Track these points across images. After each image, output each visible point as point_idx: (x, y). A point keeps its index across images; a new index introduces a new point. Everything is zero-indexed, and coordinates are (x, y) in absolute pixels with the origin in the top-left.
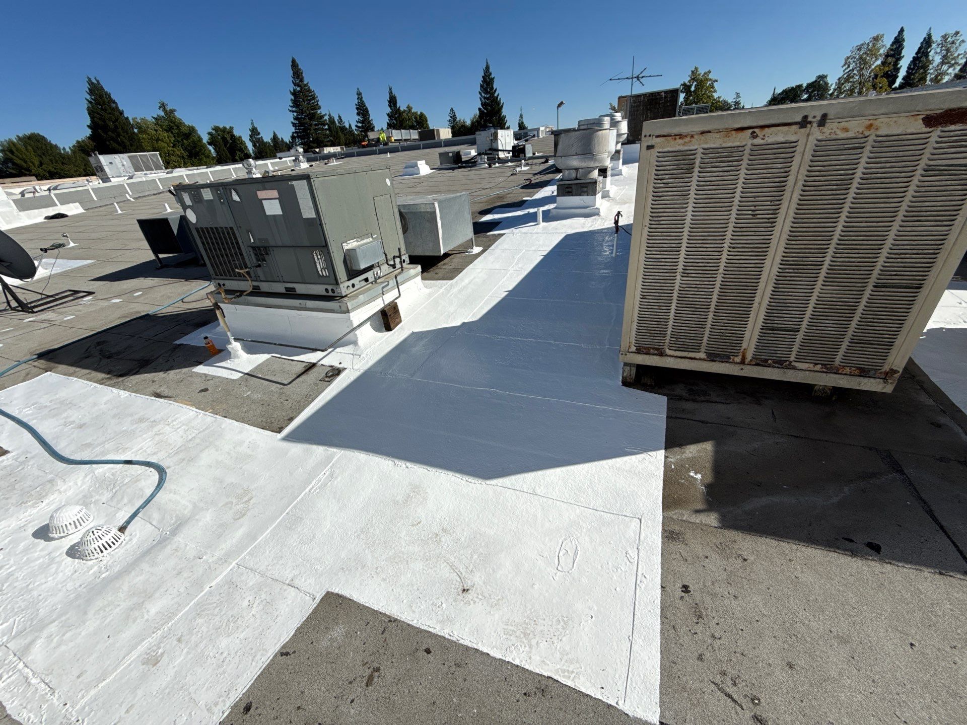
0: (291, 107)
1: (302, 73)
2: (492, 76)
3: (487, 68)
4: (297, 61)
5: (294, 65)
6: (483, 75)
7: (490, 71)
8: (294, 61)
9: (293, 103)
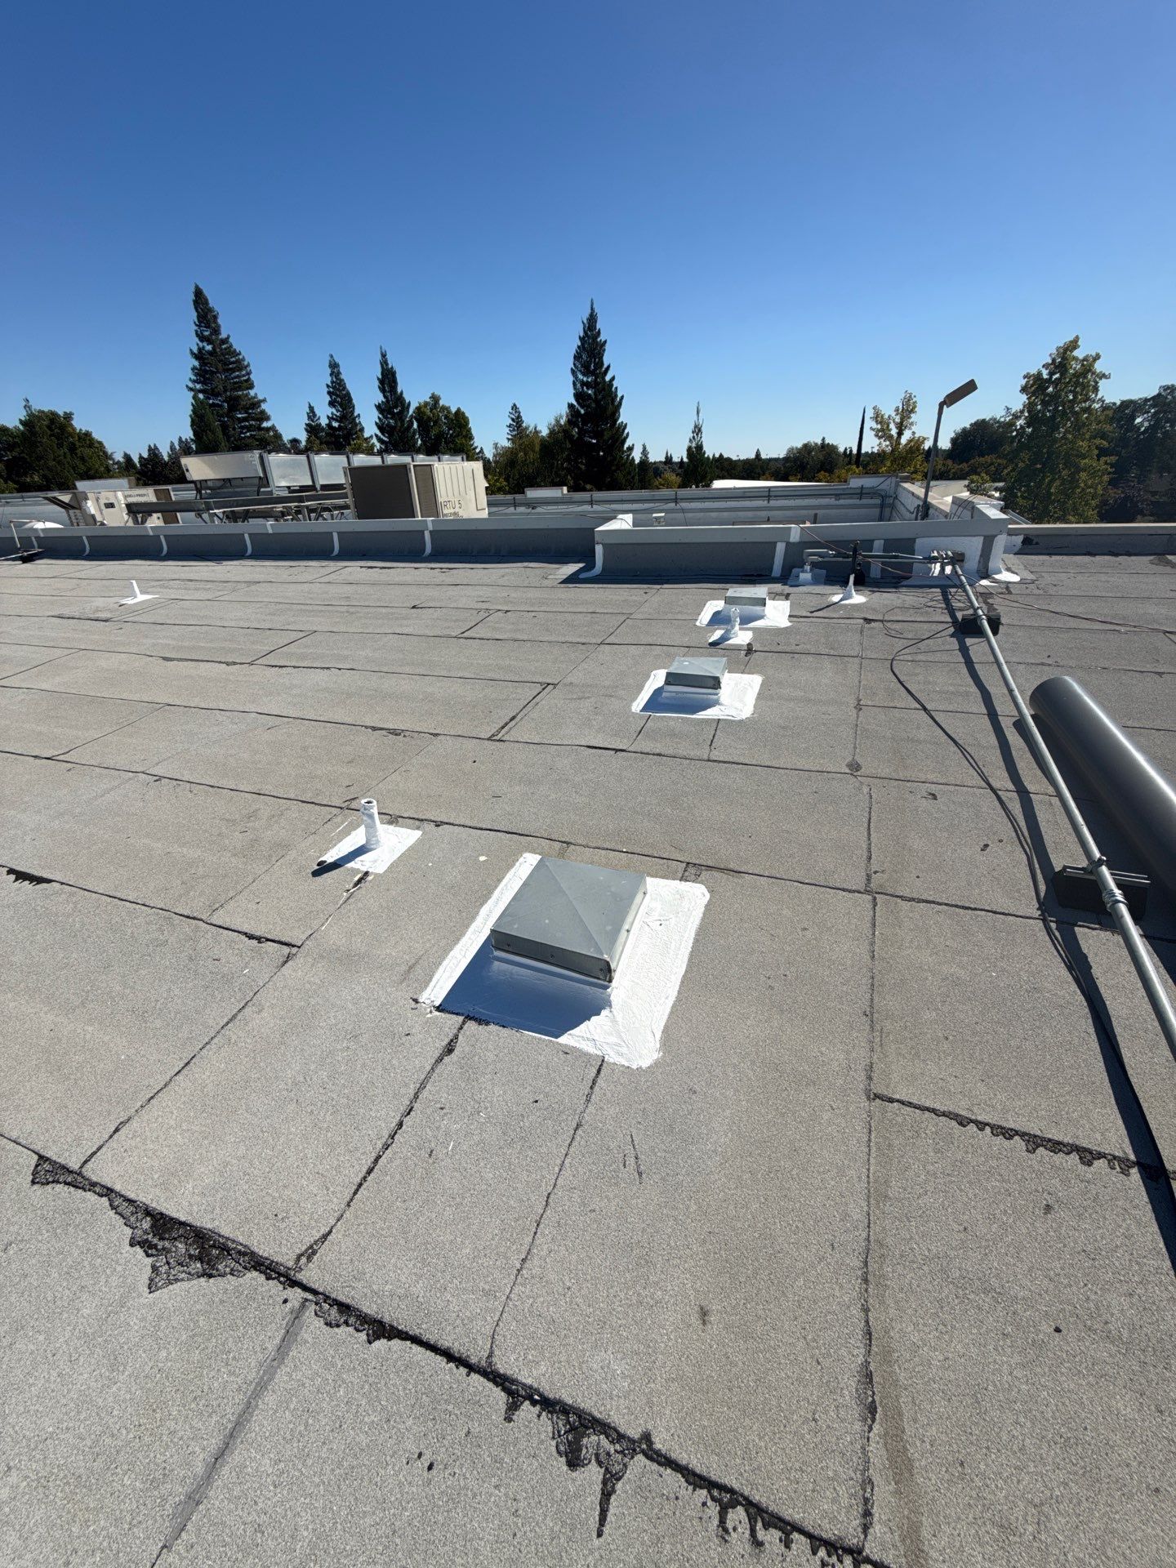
0: (194, 381)
1: (215, 317)
2: (602, 338)
3: (592, 319)
4: (205, 292)
5: (200, 299)
6: (582, 334)
7: (598, 326)
8: (198, 293)
9: (196, 375)
